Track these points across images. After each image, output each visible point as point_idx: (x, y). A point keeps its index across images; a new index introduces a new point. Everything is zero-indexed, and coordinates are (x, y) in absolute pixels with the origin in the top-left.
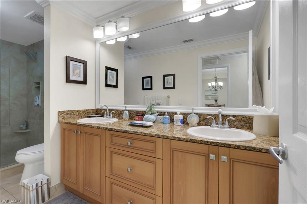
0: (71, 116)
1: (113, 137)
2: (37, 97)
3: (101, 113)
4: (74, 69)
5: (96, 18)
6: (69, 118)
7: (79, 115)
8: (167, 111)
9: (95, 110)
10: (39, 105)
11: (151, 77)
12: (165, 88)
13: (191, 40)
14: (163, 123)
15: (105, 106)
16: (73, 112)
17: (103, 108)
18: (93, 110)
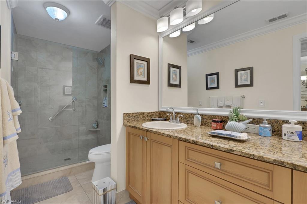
0: (135, 118)
1: (189, 150)
2: (105, 99)
3: (165, 116)
4: (138, 69)
5: (159, 10)
6: (133, 121)
7: (142, 118)
8: (265, 117)
9: (158, 113)
10: (106, 106)
11: (217, 74)
12: (237, 86)
13: (285, 16)
14: (258, 134)
15: (171, 108)
16: (137, 114)
17: (169, 111)
18: (156, 112)
